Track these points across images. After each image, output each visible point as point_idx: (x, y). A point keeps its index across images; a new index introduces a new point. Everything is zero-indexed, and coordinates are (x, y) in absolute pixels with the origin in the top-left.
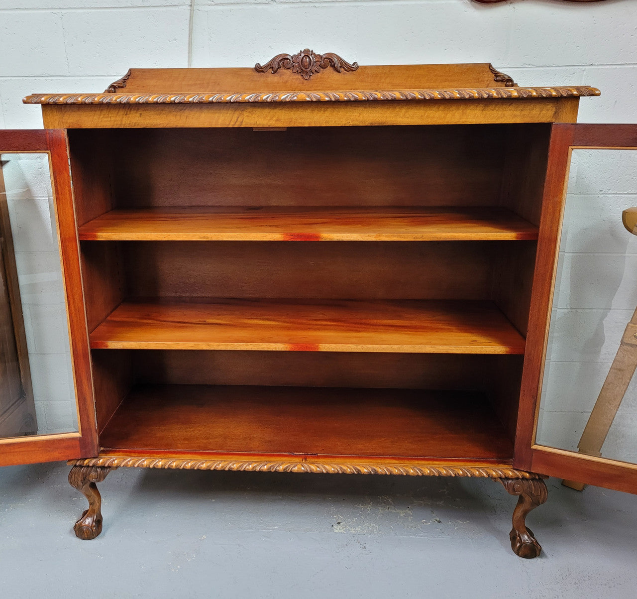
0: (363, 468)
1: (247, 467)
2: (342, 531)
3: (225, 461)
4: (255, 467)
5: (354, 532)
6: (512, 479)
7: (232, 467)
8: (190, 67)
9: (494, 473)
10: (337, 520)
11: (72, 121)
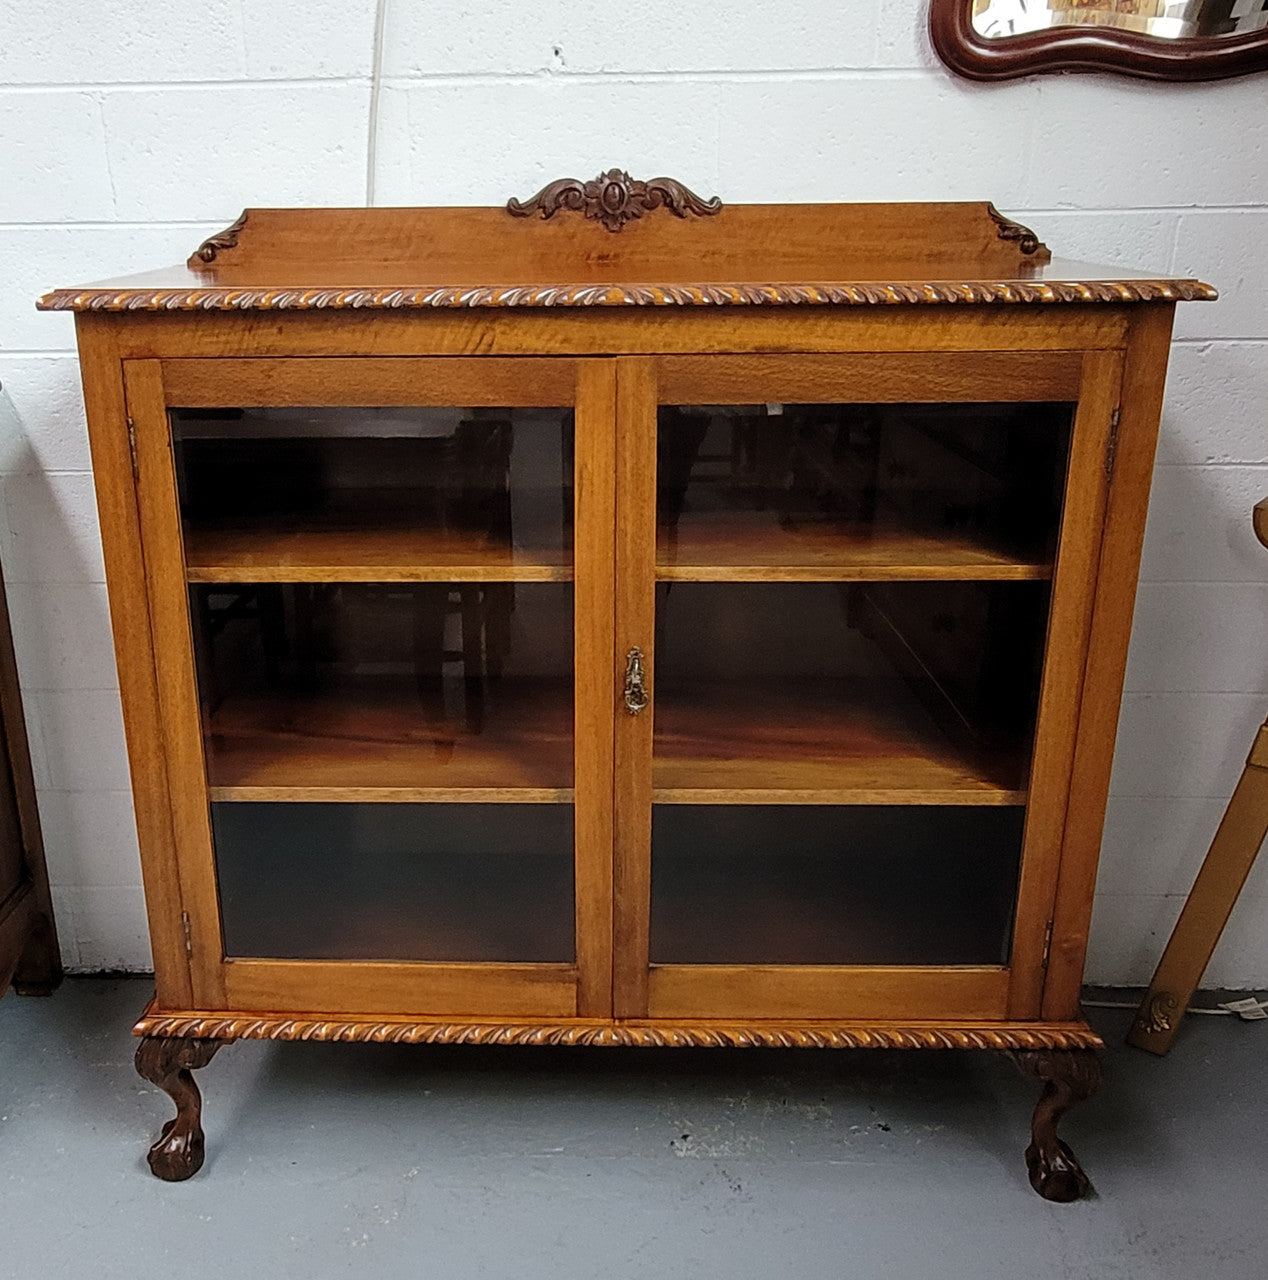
0: (737, 1035)
1: (502, 1037)
2: (693, 1153)
3: (456, 1025)
4: (518, 1036)
5: (715, 1154)
6: (1033, 1051)
7: (471, 1036)
8: (370, 206)
9: (999, 1040)
10: (681, 1131)
11: (138, 343)
